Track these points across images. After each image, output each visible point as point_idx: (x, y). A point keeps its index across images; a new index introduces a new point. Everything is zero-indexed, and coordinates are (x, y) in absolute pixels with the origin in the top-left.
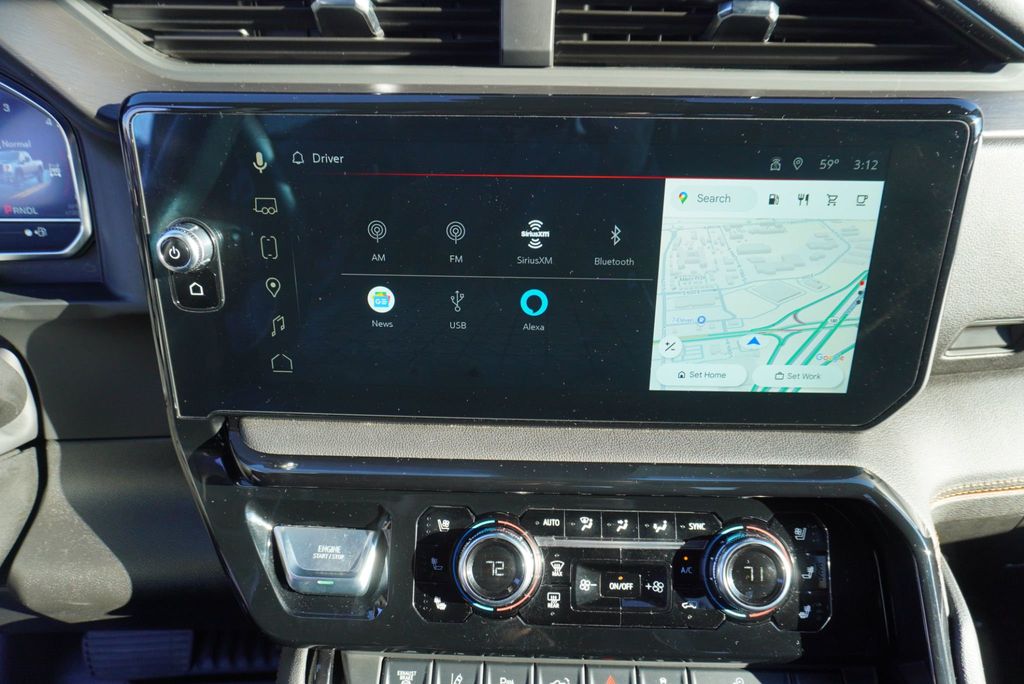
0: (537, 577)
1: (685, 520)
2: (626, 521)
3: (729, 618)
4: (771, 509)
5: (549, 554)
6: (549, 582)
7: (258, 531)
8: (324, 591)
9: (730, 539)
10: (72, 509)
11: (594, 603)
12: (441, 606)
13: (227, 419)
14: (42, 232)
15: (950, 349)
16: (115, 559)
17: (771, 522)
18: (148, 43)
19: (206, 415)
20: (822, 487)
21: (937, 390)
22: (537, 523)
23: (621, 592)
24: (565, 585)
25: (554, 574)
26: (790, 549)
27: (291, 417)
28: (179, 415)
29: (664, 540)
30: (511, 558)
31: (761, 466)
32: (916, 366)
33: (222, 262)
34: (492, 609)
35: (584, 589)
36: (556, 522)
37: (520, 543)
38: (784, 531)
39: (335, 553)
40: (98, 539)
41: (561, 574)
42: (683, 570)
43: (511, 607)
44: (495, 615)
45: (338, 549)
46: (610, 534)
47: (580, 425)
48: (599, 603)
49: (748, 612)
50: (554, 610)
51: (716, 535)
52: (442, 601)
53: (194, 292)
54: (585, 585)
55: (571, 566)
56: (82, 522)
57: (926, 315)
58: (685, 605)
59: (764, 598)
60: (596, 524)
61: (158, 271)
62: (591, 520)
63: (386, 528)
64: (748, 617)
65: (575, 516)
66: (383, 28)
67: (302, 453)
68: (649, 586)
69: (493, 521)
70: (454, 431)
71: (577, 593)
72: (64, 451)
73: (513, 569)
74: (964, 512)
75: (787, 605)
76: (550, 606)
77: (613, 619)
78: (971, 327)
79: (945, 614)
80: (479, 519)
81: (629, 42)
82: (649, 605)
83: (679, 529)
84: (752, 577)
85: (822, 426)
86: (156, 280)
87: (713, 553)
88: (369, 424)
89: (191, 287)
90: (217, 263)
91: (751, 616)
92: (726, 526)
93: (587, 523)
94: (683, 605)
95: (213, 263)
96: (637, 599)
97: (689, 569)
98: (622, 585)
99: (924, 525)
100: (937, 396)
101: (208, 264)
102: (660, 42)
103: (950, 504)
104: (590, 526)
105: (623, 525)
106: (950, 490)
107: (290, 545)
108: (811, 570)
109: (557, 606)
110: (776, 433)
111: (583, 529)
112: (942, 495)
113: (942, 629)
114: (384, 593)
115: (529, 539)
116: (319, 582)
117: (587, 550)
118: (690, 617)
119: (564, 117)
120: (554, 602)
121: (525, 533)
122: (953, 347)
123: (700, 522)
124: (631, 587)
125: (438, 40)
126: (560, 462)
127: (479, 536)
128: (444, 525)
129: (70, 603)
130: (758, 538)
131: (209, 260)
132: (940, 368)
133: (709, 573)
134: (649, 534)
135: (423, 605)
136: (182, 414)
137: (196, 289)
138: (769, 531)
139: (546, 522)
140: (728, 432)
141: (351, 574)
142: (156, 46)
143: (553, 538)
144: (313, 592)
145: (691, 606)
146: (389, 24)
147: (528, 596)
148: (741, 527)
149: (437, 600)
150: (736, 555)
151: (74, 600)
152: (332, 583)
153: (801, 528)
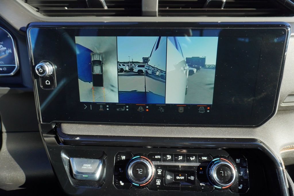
0: (153, 175)
1: (201, 156)
2: (182, 156)
3: (216, 188)
4: (228, 153)
5: (157, 167)
6: (157, 176)
7: (65, 159)
8: (85, 179)
9: (215, 163)
10: (9, 154)
11: (171, 183)
12: (122, 184)
13: (57, 124)
14: (5, 69)
15: (283, 102)
16: (21, 169)
17: (228, 157)
18: (37, 11)
19: (50, 123)
20: (244, 145)
21: (279, 116)
22: (153, 157)
23: (180, 180)
24: (162, 177)
25: (158, 174)
26: (235, 166)
27: (76, 123)
28: (42, 123)
29: (194, 163)
30: (145, 168)
31: (225, 138)
32: (273, 106)
33: (56, 74)
34: (138, 185)
35: (168, 178)
36: (159, 157)
37: (147, 163)
38: (233, 160)
39: (89, 167)
40: (16, 163)
41: (161, 174)
42: (200, 172)
43: (145, 184)
44: (139, 187)
45: (90, 165)
46: (177, 161)
47: (167, 126)
48: (173, 183)
49: (222, 186)
50: (159, 185)
51: (211, 161)
52: (123, 182)
53: (47, 83)
54: (169, 177)
55: (164, 171)
56: (11, 157)
57: (276, 90)
58: (201, 184)
59: (227, 182)
60: (172, 157)
61: (36, 76)
62: (170, 156)
63: (105, 158)
64: (222, 188)
65: (165, 155)
66: (107, 6)
67: (79, 134)
68: (189, 178)
69: (139, 157)
70: (127, 127)
71: (166, 180)
72: (8, 135)
73: (145, 171)
74: (291, 155)
75: (234, 184)
76: (157, 184)
77: (178, 188)
78: (290, 95)
79: (287, 187)
80: (135, 156)
81: (181, 9)
82: (189, 184)
83: (199, 159)
84: (223, 174)
85: (244, 126)
86: (36, 80)
87: (210, 167)
88: (101, 125)
89: (46, 82)
90: (54, 74)
91: (223, 188)
92: (214, 158)
93: (169, 157)
94: (200, 184)
95: (53, 74)
96: (186, 182)
97: (202, 172)
98: (180, 177)
99: (279, 158)
100: (279, 118)
101: (52, 74)
102: (190, 9)
103: (286, 152)
104: (170, 158)
105: (181, 158)
106: (286, 147)
107: (75, 164)
108: (242, 173)
109: (160, 184)
110: (229, 129)
111: (168, 159)
112: (283, 149)
113: (287, 192)
114: (104, 180)
115: (151, 162)
116: (83, 176)
117: (169, 166)
118: (203, 188)
119: (161, 28)
120: (158, 183)
121: (149, 161)
122: (284, 101)
123: (205, 157)
124: (183, 178)
125: (123, 9)
126: (160, 137)
127: (135, 161)
128: (124, 158)
129: (6, 183)
130: (224, 162)
131: (52, 73)
132: (280, 109)
133: (209, 174)
134: (189, 161)
135: (116, 183)
136: (42, 122)
137: (48, 82)
138: (228, 160)
139: (156, 157)
140: (214, 128)
141: (94, 173)
142: (40, 12)
143: (158, 162)
144: (81, 179)
145: (203, 184)
146: (109, 4)
147: (150, 181)
148: (219, 159)
149: (121, 182)
150: (217, 167)
151: (7, 182)
152: (87, 176)
153: (238, 159)
